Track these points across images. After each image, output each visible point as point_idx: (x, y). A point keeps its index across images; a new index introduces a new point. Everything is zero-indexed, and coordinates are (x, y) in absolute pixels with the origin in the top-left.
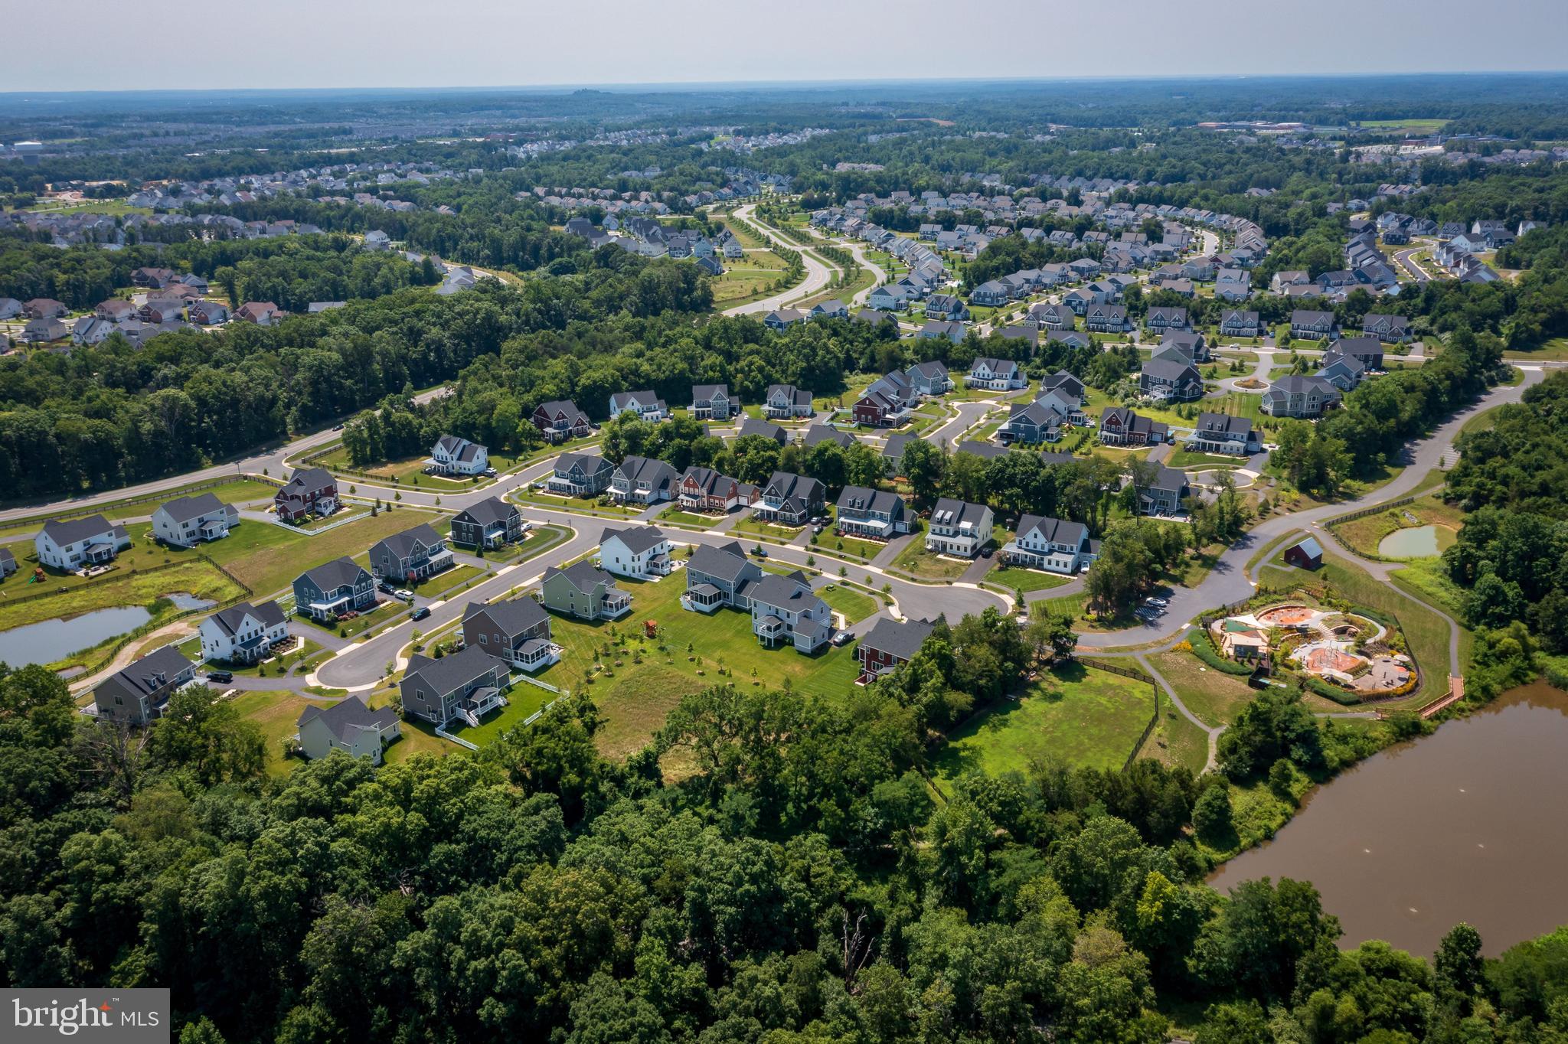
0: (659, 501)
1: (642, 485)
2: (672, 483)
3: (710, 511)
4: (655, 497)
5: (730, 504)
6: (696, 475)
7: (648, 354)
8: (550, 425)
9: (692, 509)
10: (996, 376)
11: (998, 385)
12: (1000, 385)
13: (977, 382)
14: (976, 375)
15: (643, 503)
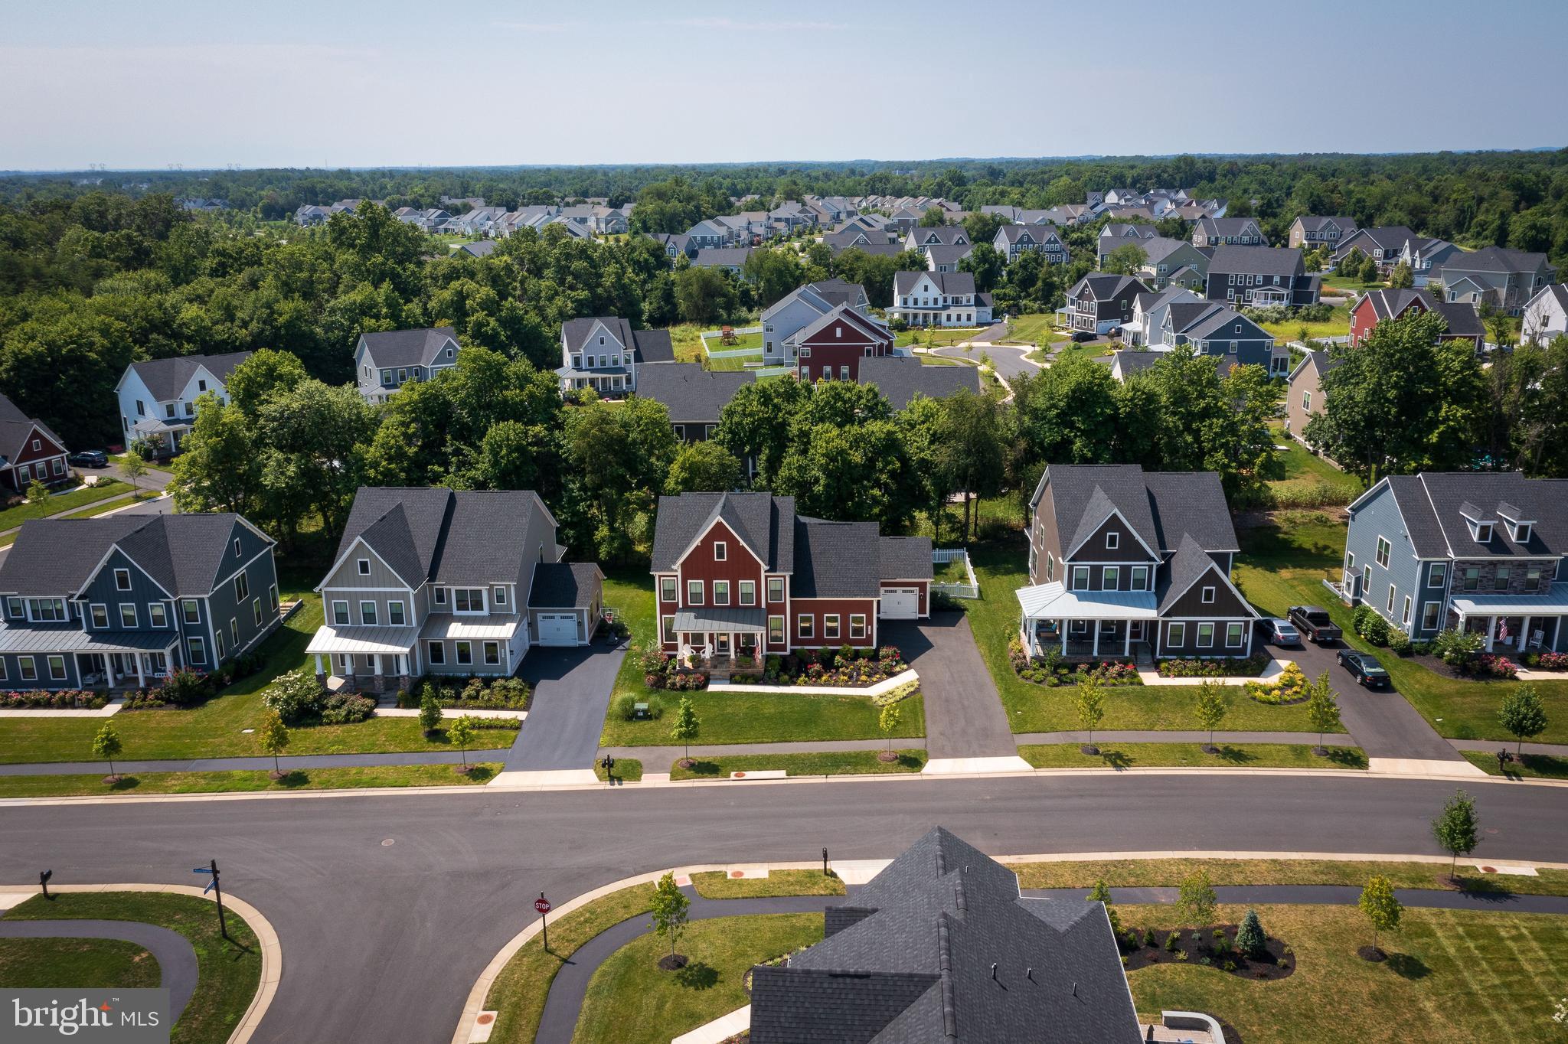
1: (469, 601)
3: (827, 663)
10: (949, 301)
11: (959, 318)
12: (964, 318)
13: (915, 316)
14: (911, 303)
15: (495, 679)
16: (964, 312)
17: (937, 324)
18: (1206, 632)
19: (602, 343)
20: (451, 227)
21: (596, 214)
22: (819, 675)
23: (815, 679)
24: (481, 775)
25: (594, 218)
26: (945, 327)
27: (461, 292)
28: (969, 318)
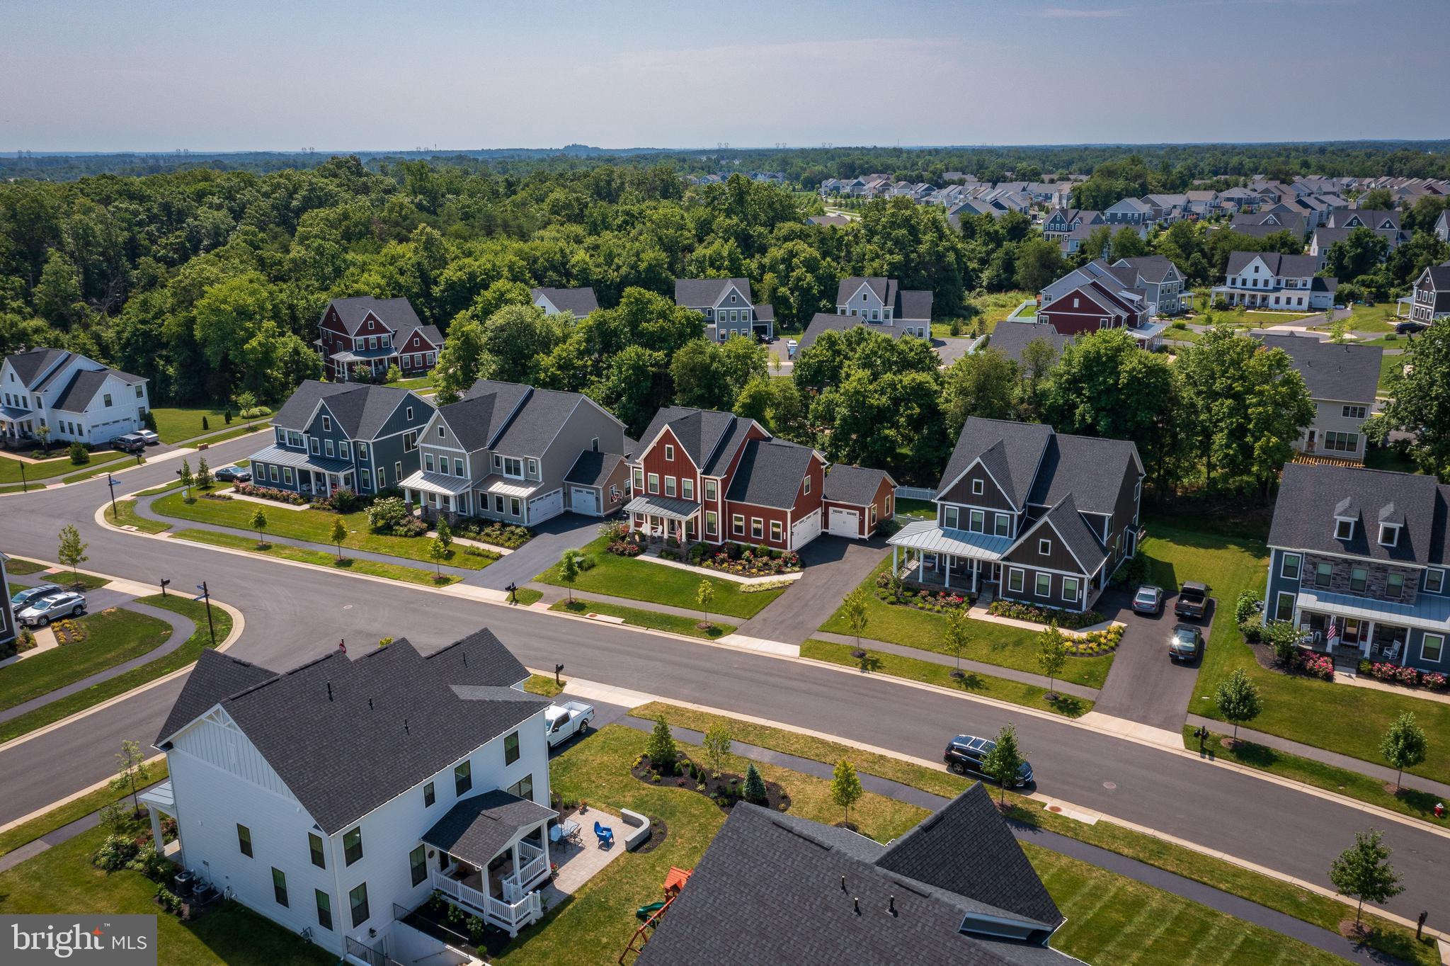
0: (567, 521)
1: (513, 468)
2: (609, 465)
3: (736, 555)
4: (552, 506)
5: (803, 531)
6: (689, 430)
7: (590, 240)
8: (347, 346)
9: (670, 549)
10: (1283, 284)
11: (1289, 301)
12: (1294, 302)
13: (1243, 296)
14: (1239, 283)
15: (510, 525)
16: (1295, 295)
17: (1264, 304)
18: (1043, 582)
19: (865, 299)
20: (932, 200)
21: (1060, 191)
22: (723, 561)
23: (718, 565)
24: (442, 581)
25: (1057, 194)
26: (1271, 310)
27: (792, 251)
28: (1300, 302)
